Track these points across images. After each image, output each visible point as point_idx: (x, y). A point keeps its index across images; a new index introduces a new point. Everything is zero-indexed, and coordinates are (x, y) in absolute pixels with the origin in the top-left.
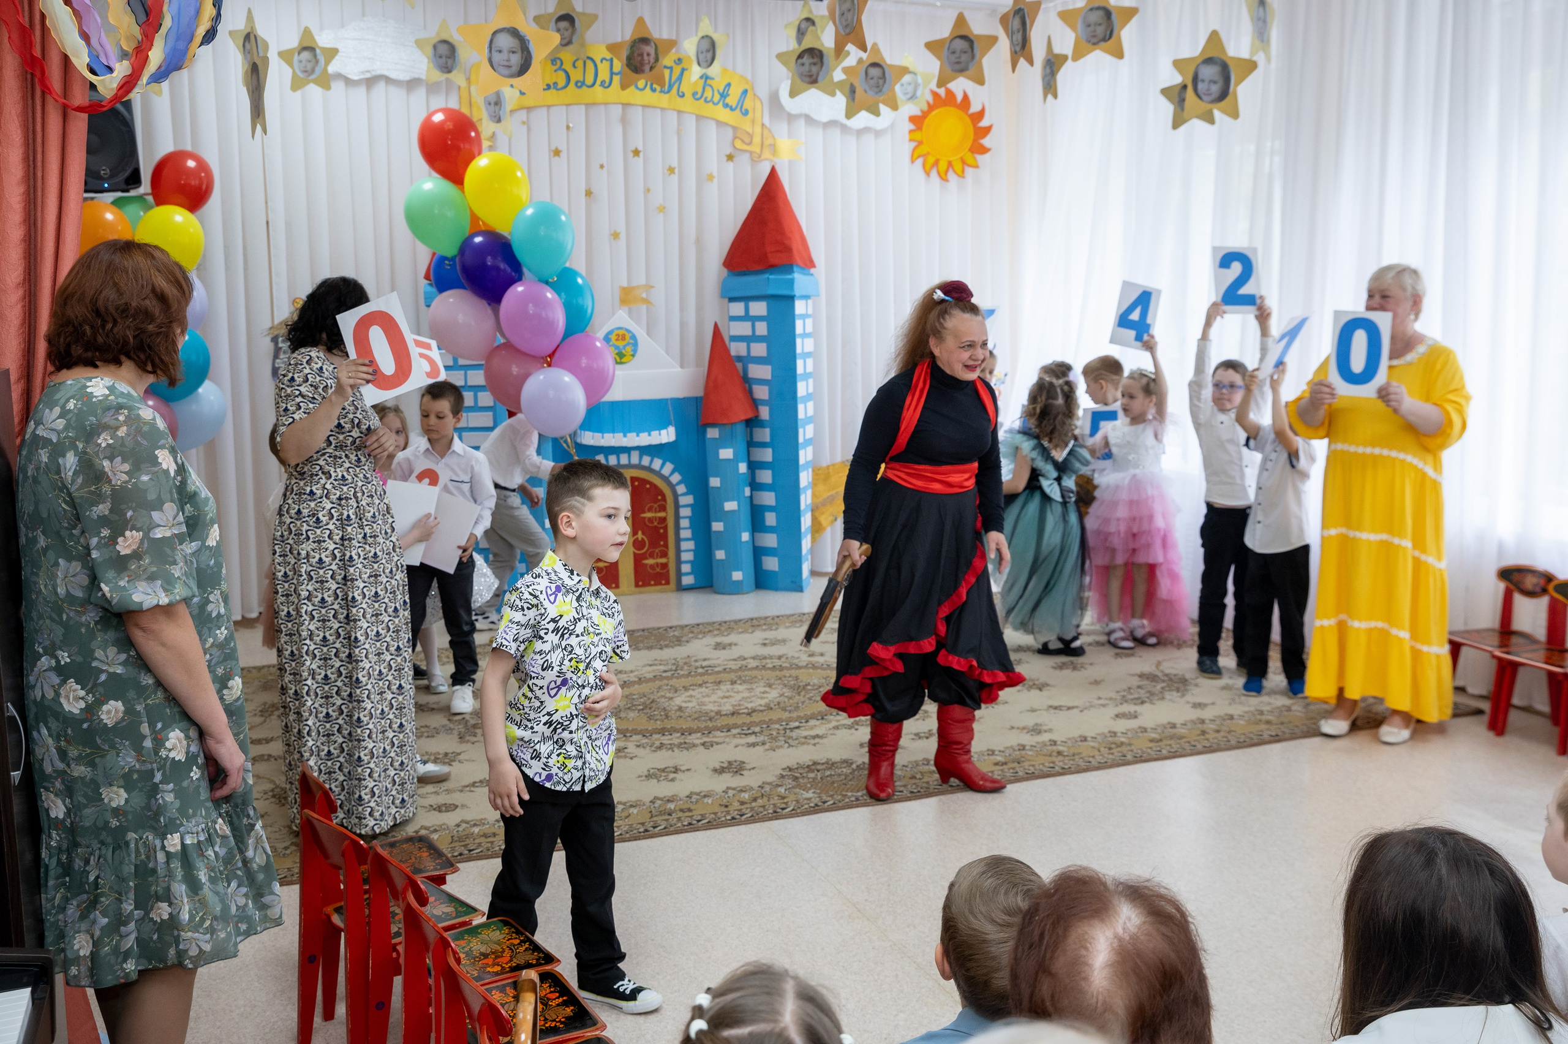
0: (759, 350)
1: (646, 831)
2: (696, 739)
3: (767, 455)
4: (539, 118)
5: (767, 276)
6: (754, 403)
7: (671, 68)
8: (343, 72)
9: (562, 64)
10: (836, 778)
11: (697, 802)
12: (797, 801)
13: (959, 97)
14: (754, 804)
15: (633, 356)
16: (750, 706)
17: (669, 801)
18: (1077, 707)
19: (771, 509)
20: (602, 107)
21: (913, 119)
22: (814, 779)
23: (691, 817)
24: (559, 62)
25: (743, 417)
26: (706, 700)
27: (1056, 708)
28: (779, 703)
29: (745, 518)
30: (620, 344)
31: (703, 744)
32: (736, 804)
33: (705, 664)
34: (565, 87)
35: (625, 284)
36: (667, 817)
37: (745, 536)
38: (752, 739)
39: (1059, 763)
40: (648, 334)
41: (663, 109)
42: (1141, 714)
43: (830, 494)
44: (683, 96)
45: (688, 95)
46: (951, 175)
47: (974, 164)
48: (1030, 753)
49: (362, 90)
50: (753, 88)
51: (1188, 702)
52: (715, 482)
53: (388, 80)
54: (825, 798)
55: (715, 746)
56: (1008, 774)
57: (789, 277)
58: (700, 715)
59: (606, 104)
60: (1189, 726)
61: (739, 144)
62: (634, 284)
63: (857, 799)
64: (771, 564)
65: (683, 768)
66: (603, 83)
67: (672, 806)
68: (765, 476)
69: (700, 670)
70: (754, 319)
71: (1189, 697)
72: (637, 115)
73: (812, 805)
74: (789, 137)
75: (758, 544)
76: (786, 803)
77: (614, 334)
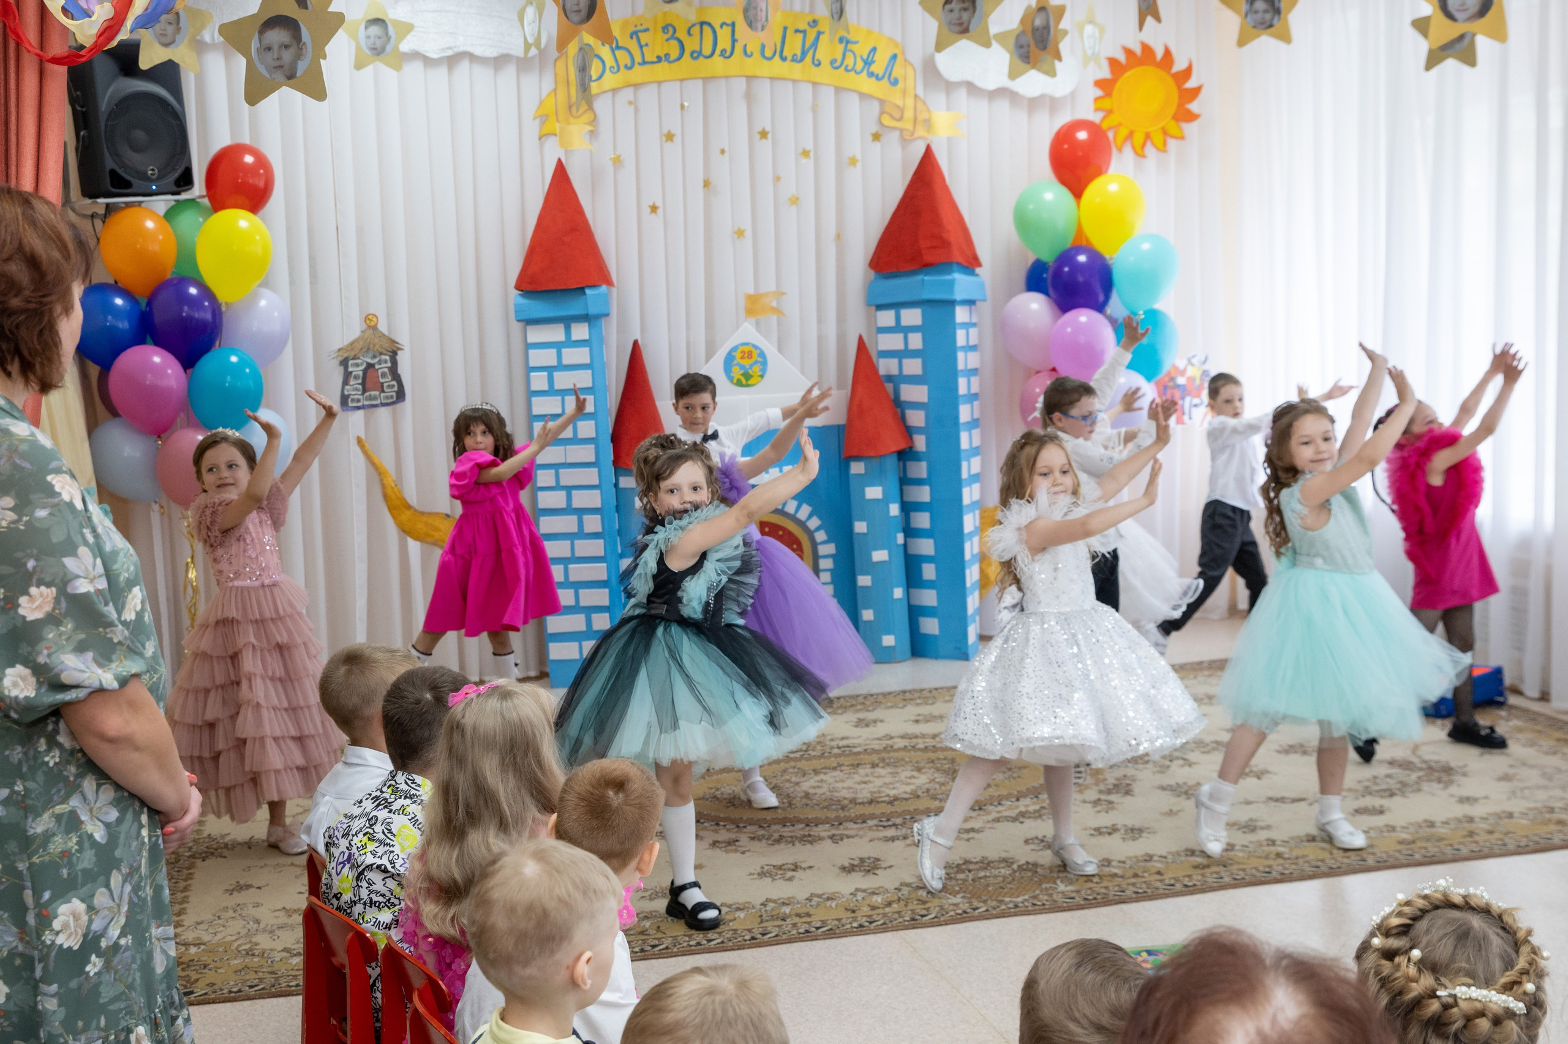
0: (913, 367)
1: (753, 938)
2: (822, 830)
3: (923, 494)
4: (648, 95)
5: (920, 277)
6: (908, 432)
7: (804, 32)
8: (421, 50)
9: (675, 31)
10: (991, 880)
11: (818, 905)
12: (942, 907)
13: (1159, 54)
14: (887, 910)
15: (762, 376)
16: (892, 793)
17: (784, 904)
18: (1303, 799)
19: (929, 559)
20: (723, 81)
21: (1099, 84)
22: (965, 881)
23: (809, 923)
24: (671, 30)
25: (895, 449)
26: (840, 785)
27: (1277, 800)
28: (928, 790)
29: (898, 571)
30: (746, 362)
31: (832, 837)
32: (866, 910)
33: (842, 743)
34: (679, 59)
35: (751, 291)
36: (780, 923)
37: (898, 593)
38: (891, 832)
39: (1277, 867)
40: (780, 349)
41: (794, 81)
42: (1389, 809)
44: (819, 64)
45: (825, 63)
46: (1150, 150)
47: (1178, 134)
48: (1241, 854)
49: (443, 70)
50: (903, 53)
51: (1452, 796)
52: (860, 527)
53: (472, 57)
54: (976, 904)
55: (846, 840)
56: (1210, 880)
57: (949, 278)
58: (831, 803)
59: (727, 77)
60: (1452, 826)
61: (887, 120)
62: (762, 291)
63: (1016, 906)
64: (930, 626)
65: (804, 865)
66: (723, 51)
67: (787, 910)
68: (922, 520)
69: (836, 751)
70: (907, 330)
71: (1453, 790)
72: (763, 89)
73: (959, 911)
74: (948, 109)
75: (916, 602)
76: (928, 909)
77: (739, 351)
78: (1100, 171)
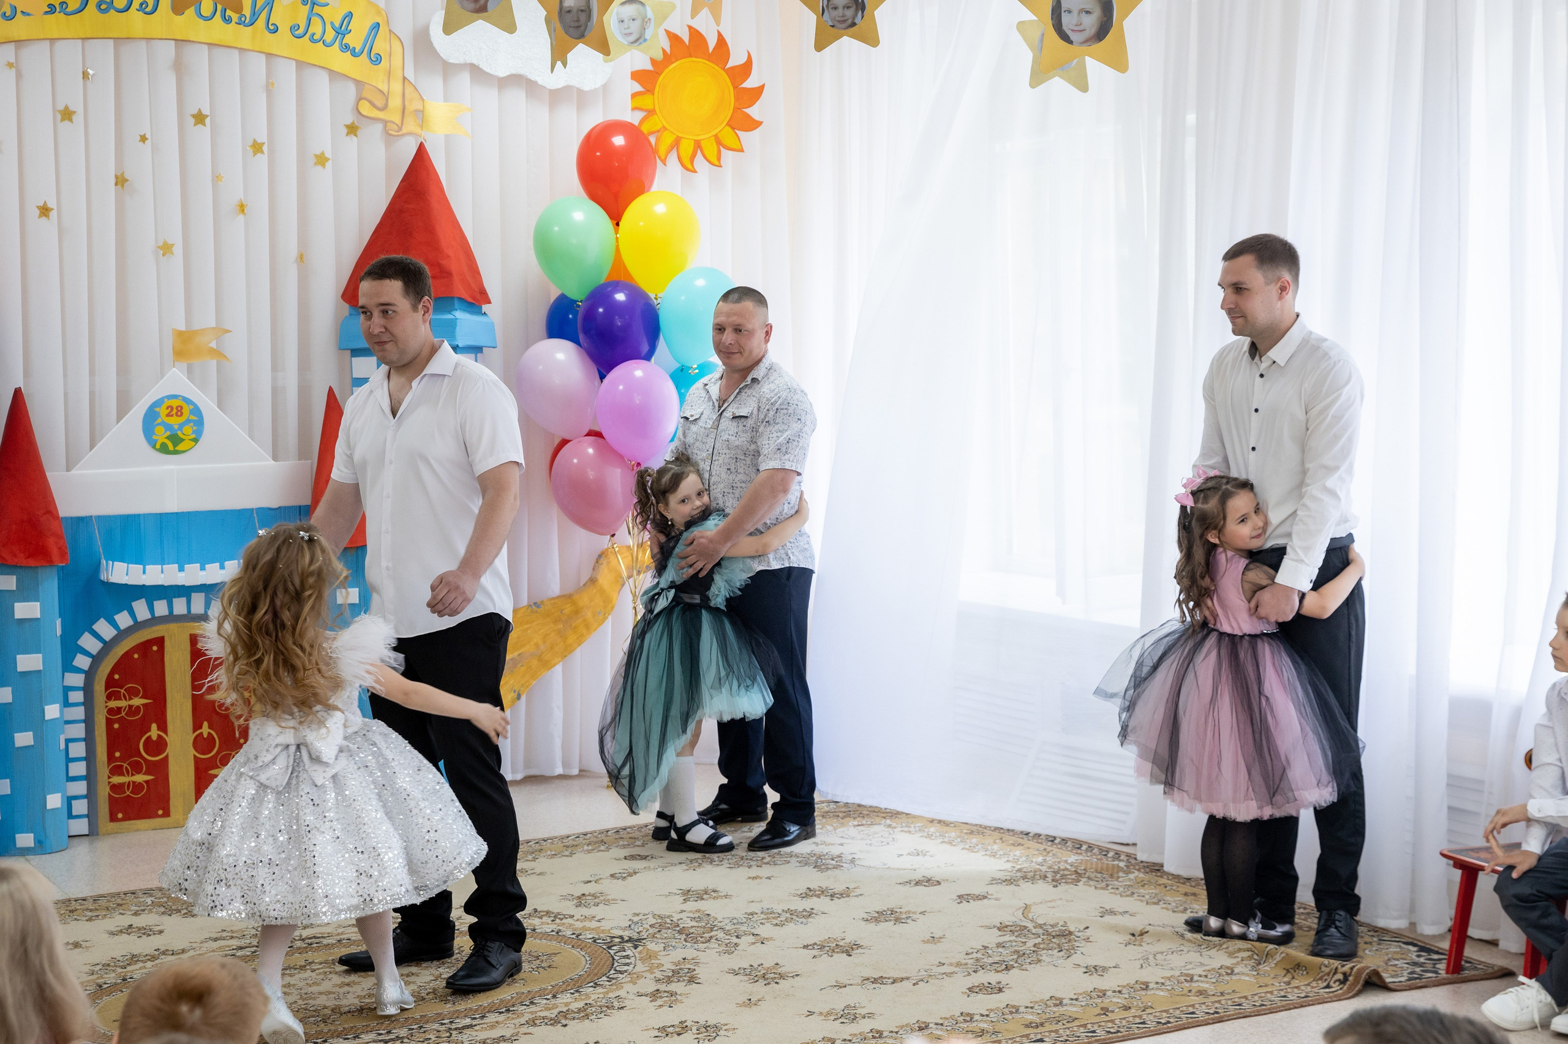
4: (36, 57)
13: (712, 43)
15: (196, 440)
18: (906, 979)
20: (143, 44)
21: (637, 76)
27: (875, 981)
30: (174, 421)
34: (80, 10)
35: (183, 329)
40: (220, 405)
41: (242, 50)
42: (1008, 986)
44: (275, 31)
45: (284, 29)
46: (700, 163)
47: (736, 146)
50: (388, 22)
51: (1078, 966)
57: (450, 316)
59: (148, 39)
60: (1083, 1002)
61: (366, 109)
62: (196, 326)
66: (143, 7)
71: (1078, 958)
72: (199, 58)
74: (446, 100)
77: (164, 406)
78: (641, 189)
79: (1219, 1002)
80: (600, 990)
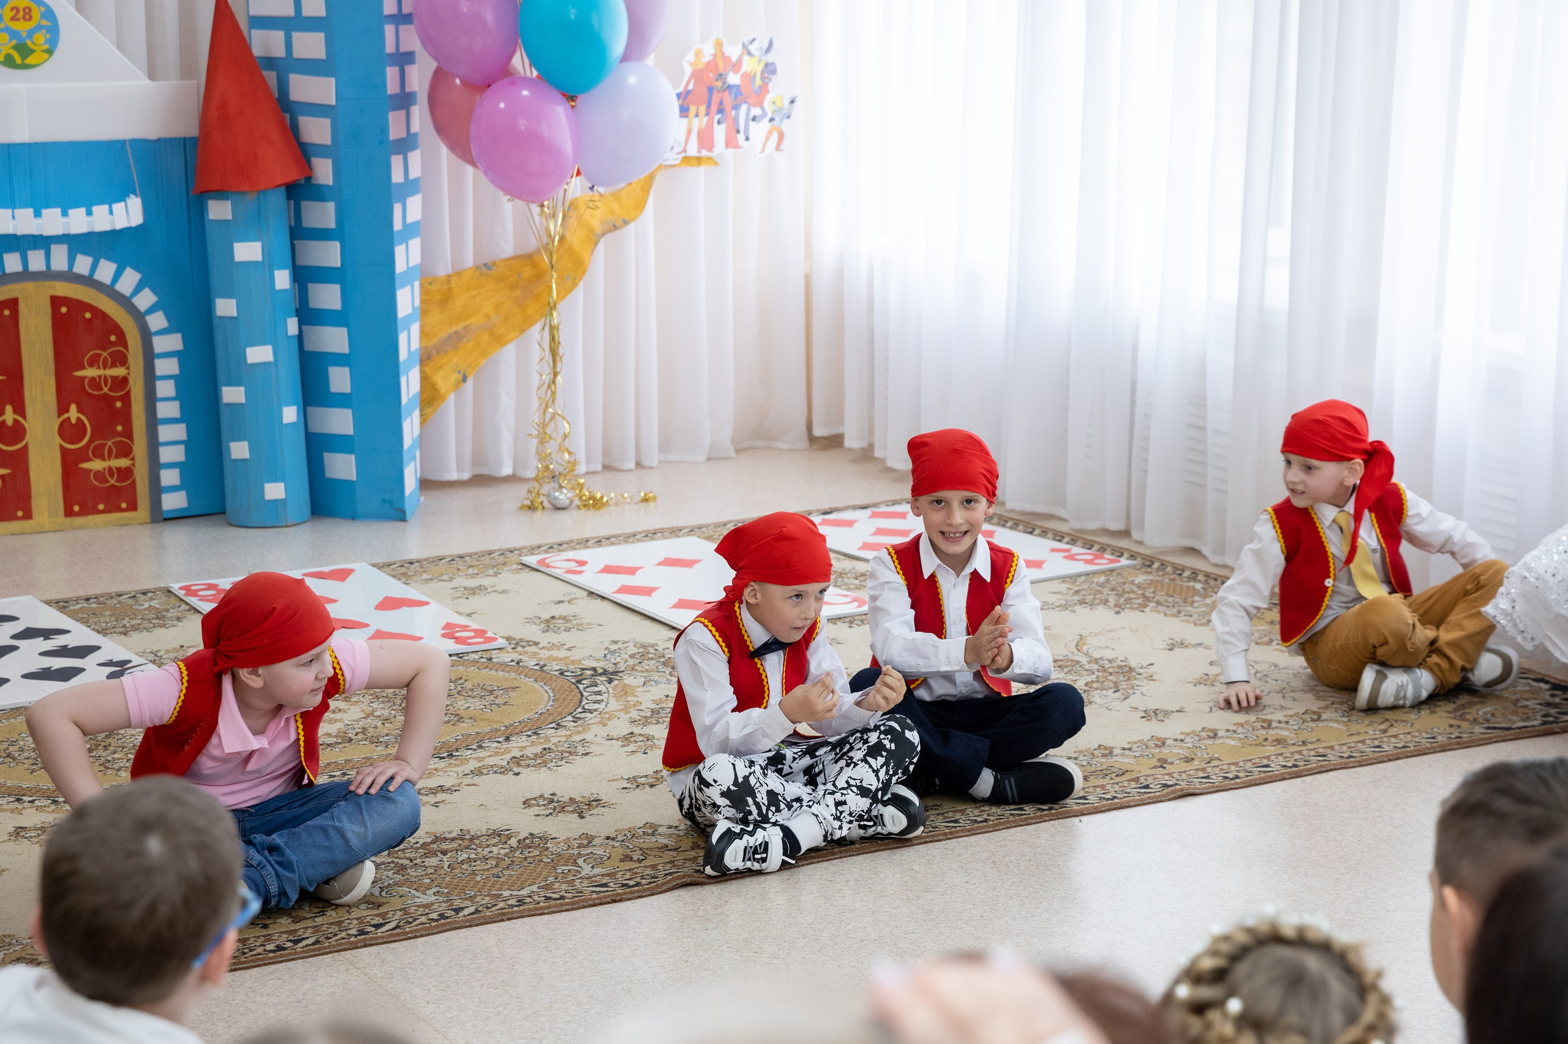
0: (309, 45)
3: (329, 254)
6: (303, 153)
10: (479, 865)
12: (405, 911)
15: (51, 52)
19: (340, 359)
22: (437, 868)
25: (280, 180)
29: (289, 378)
30: (22, 27)
37: (290, 414)
40: (80, 8)
43: (454, 329)
52: (225, 307)
54: (458, 903)
63: (521, 903)
64: (342, 466)
68: (327, 296)
71: (1135, 700)
73: (434, 916)
75: (316, 428)
76: (383, 915)
77: (9, 8)
79: (1300, 752)
80: (562, 732)
